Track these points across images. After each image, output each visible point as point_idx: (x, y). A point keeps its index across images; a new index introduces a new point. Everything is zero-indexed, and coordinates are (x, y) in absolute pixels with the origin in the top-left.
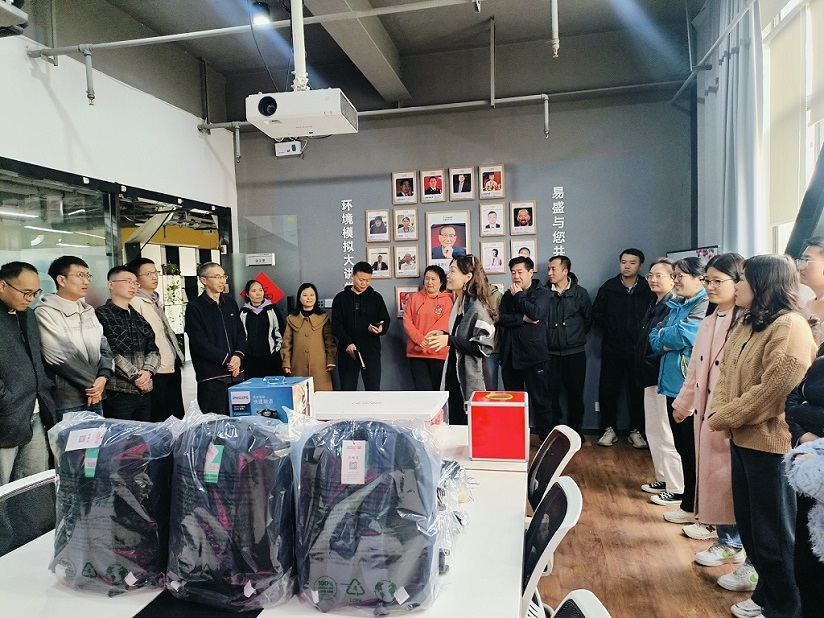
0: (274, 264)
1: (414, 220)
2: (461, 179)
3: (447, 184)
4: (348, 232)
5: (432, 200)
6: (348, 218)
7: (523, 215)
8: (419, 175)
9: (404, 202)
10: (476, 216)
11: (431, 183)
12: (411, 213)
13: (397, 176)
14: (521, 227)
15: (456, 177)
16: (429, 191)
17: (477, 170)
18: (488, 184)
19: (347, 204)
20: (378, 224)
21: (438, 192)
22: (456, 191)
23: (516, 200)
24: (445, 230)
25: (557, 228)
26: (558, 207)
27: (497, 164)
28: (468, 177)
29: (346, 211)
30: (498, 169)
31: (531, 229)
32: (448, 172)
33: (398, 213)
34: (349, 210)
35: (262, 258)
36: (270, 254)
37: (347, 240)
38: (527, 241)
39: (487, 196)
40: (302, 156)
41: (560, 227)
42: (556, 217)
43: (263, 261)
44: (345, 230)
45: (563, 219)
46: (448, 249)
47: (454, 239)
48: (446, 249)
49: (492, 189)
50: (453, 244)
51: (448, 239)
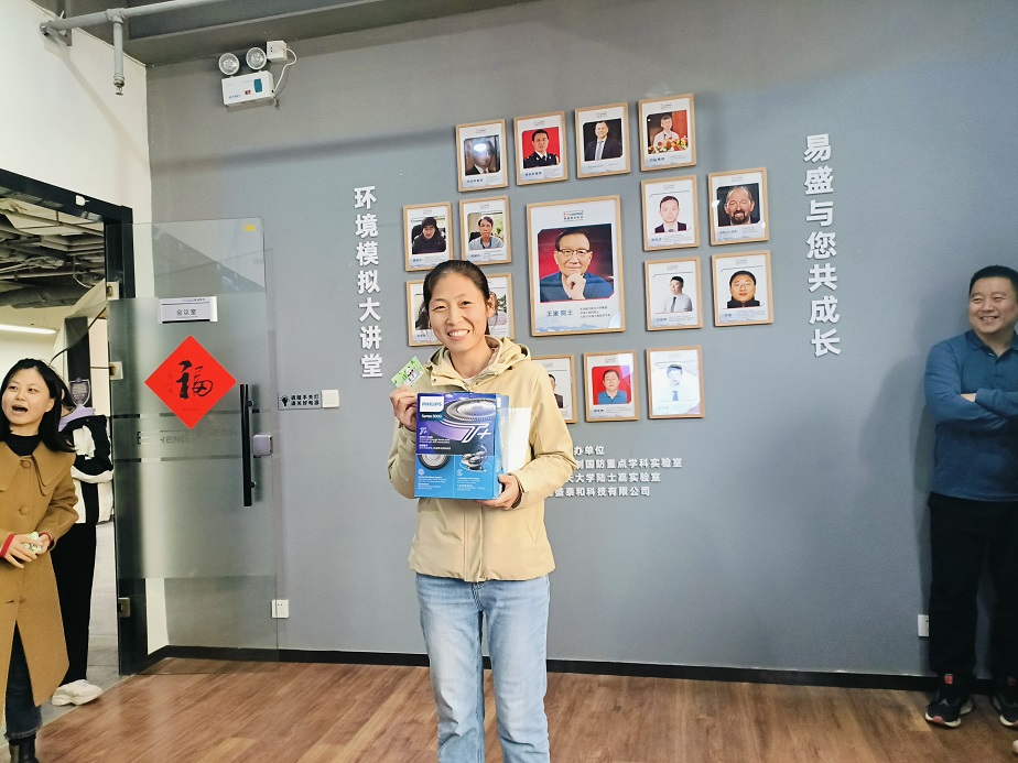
0: (214, 319)
1: (501, 221)
2: (601, 131)
3: (571, 144)
4: (368, 253)
5: (540, 178)
6: (368, 224)
8: (510, 128)
9: (480, 185)
10: (634, 206)
11: (536, 144)
12: (496, 207)
13: (465, 133)
14: (732, 228)
15: (590, 129)
16: (532, 161)
17: (635, 110)
18: (659, 138)
19: (365, 196)
20: (428, 233)
21: (551, 160)
22: (589, 156)
23: (719, 168)
24: (566, 242)
25: (817, 226)
26: (819, 180)
27: (676, 94)
28: (614, 126)
29: (364, 210)
30: (681, 104)
31: (758, 230)
32: (571, 119)
33: (468, 208)
34: (369, 207)
35: (190, 307)
36: (206, 299)
37: (366, 268)
38: (747, 258)
39: (658, 163)
40: (275, 102)
41: (823, 224)
42: (813, 202)
43: (193, 311)
44: (360, 248)
45: (831, 204)
46: (575, 280)
47: (587, 258)
48: (569, 280)
49: (668, 148)
50: (585, 269)
51: (575, 258)
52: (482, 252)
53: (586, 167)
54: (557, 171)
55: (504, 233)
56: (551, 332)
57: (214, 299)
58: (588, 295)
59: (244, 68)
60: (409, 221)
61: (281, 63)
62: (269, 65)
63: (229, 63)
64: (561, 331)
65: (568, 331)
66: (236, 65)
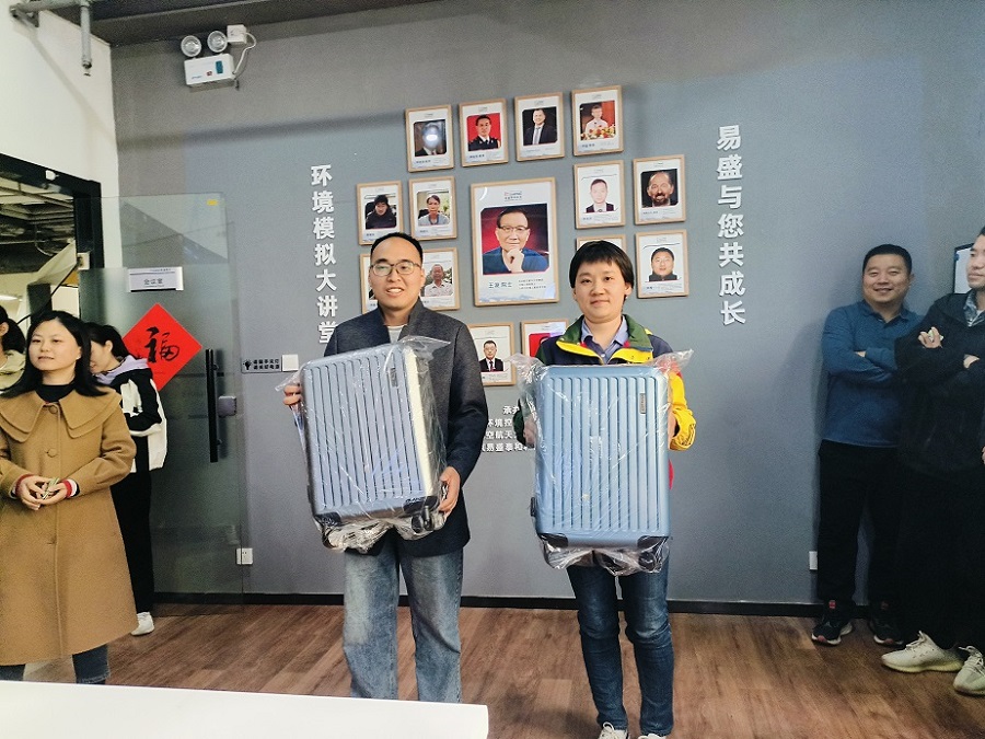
0: (180, 287)
1: (448, 200)
2: (539, 118)
3: (511, 130)
4: (324, 227)
5: (483, 160)
6: (324, 201)
7: (660, 184)
8: (456, 113)
9: (429, 166)
10: (567, 188)
11: (479, 129)
12: (443, 185)
13: (414, 117)
14: (654, 209)
15: (528, 115)
16: (476, 144)
17: (569, 99)
18: (590, 126)
19: (321, 174)
20: (380, 209)
21: (493, 144)
23: (644, 154)
24: (507, 219)
25: (727, 208)
26: (730, 167)
27: (606, 86)
28: (550, 113)
29: (320, 187)
30: (611, 95)
31: (675, 212)
32: (511, 107)
33: (418, 187)
34: (325, 184)
35: (157, 277)
36: (172, 269)
37: (323, 242)
38: (667, 236)
39: (589, 149)
40: (235, 84)
41: (732, 206)
42: (724, 187)
43: (160, 281)
44: (317, 223)
45: (740, 188)
46: (514, 254)
47: (526, 234)
48: (509, 255)
49: (598, 135)
50: (523, 245)
51: (514, 236)
52: (430, 228)
53: (525, 151)
54: (498, 154)
55: (450, 210)
56: (493, 301)
57: (180, 269)
58: (526, 268)
59: (206, 51)
60: (362, 198)
61: (240, 46)
62: (229, 48)
63: (191, 45)
64: (502, 301)
65: (508, 301)
66: (198, 47)
